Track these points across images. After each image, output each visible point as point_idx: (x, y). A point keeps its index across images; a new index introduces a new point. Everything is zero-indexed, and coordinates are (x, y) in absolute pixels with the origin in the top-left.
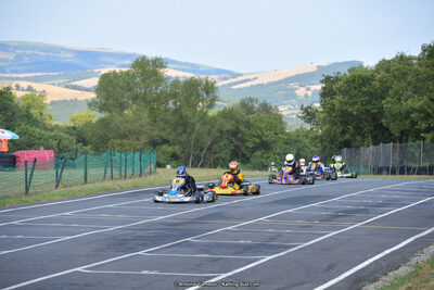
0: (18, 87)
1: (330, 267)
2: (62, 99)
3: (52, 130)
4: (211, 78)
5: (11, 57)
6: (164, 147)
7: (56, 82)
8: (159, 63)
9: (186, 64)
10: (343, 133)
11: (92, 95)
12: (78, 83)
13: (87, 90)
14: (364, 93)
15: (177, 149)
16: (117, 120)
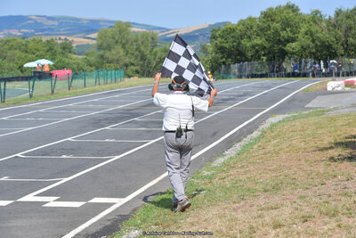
1: (215, 134)
4: (154, 31)
5: (56, 23)
6: (132, 67)
8: (129, 25)
9: (143, 25)
10: (222, 58)
11: (95, 42)
12: (89, 36)
13: (94, 39)
14: (232, 37)
15: (138, 68)
16: (108, 54)
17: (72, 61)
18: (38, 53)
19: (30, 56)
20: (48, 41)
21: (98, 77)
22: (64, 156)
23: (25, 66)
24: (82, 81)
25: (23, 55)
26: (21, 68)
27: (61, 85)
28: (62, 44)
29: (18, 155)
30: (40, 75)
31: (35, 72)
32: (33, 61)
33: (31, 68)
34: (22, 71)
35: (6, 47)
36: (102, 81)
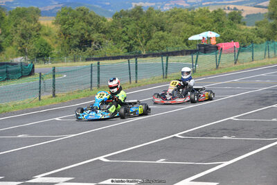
0: (229, 9)
2: (252, 13)
3: (243, 31)
7: (249, 4)
11: (266, 11)
12: (261, 4)
13: (266, 8)
17: (241, 33)
18: (205, 25)
19: (196, 28)
20: (215, 12)
21: (267, 49)
22: (225, 137)
23: (190, 39)
24: (249, 54)
25: (189, 27)
26: (186, 41)
27: (226, 58)
28: (230, 14)
29: (177, 135)
30: (205, 48)
31: (200, 46)
32: (199, 33)
33: (196, 41)
34: (187, 45)
35: (172, 19)
36: (272, 53)
